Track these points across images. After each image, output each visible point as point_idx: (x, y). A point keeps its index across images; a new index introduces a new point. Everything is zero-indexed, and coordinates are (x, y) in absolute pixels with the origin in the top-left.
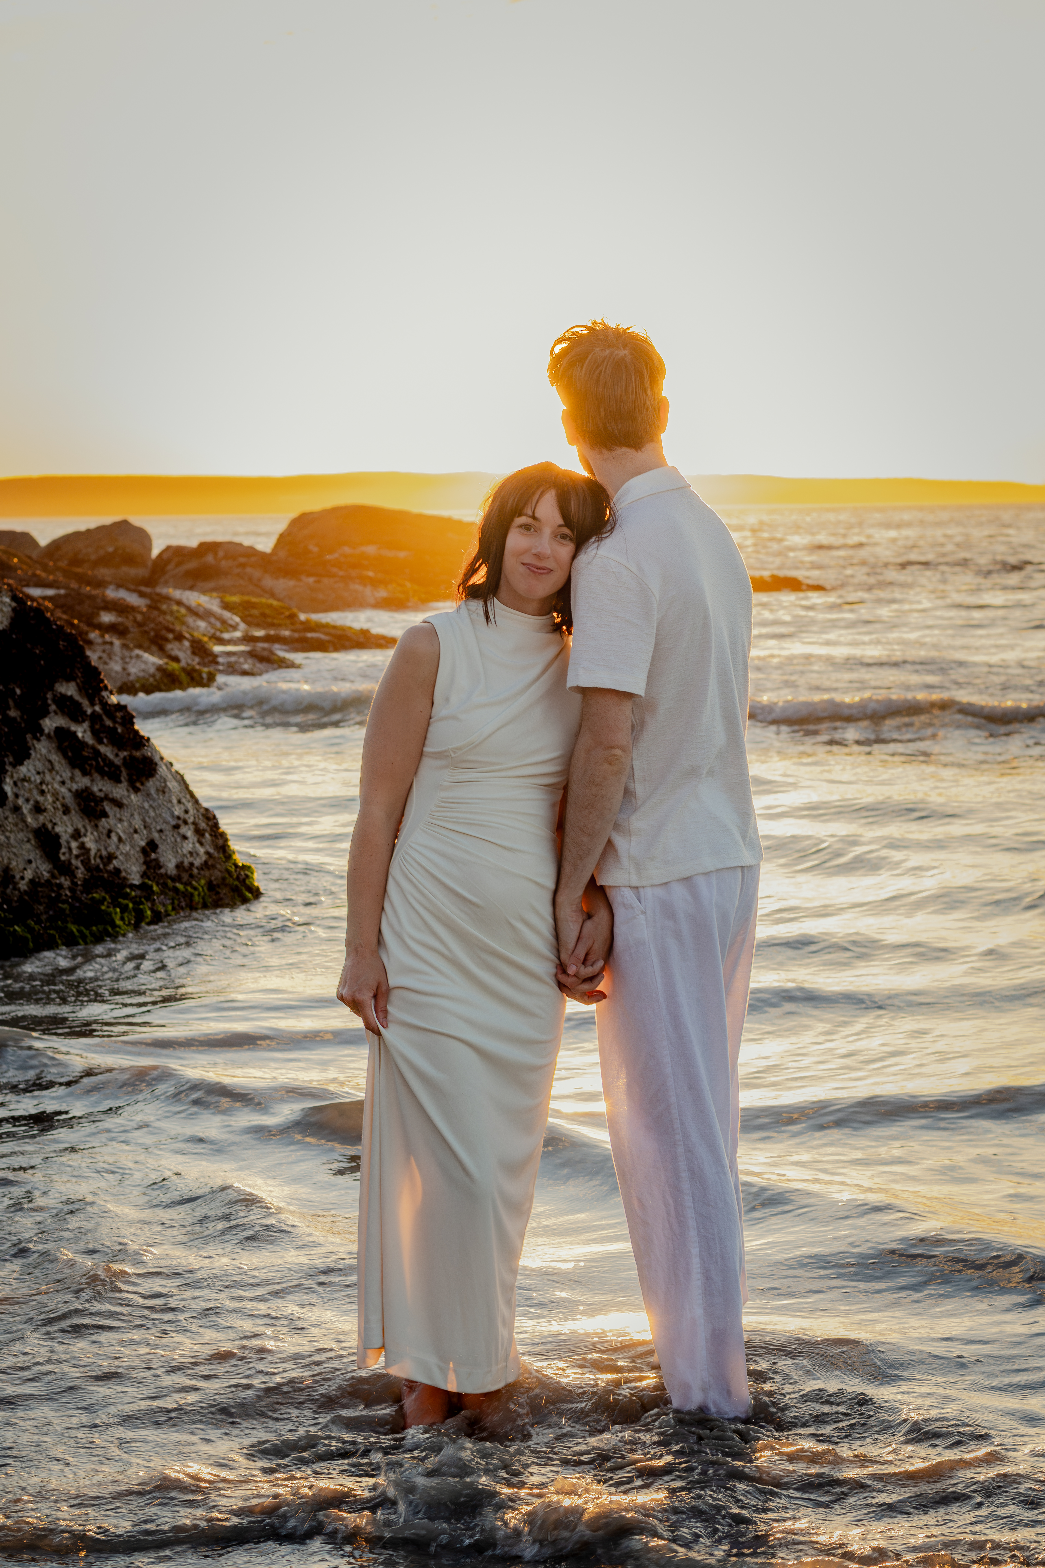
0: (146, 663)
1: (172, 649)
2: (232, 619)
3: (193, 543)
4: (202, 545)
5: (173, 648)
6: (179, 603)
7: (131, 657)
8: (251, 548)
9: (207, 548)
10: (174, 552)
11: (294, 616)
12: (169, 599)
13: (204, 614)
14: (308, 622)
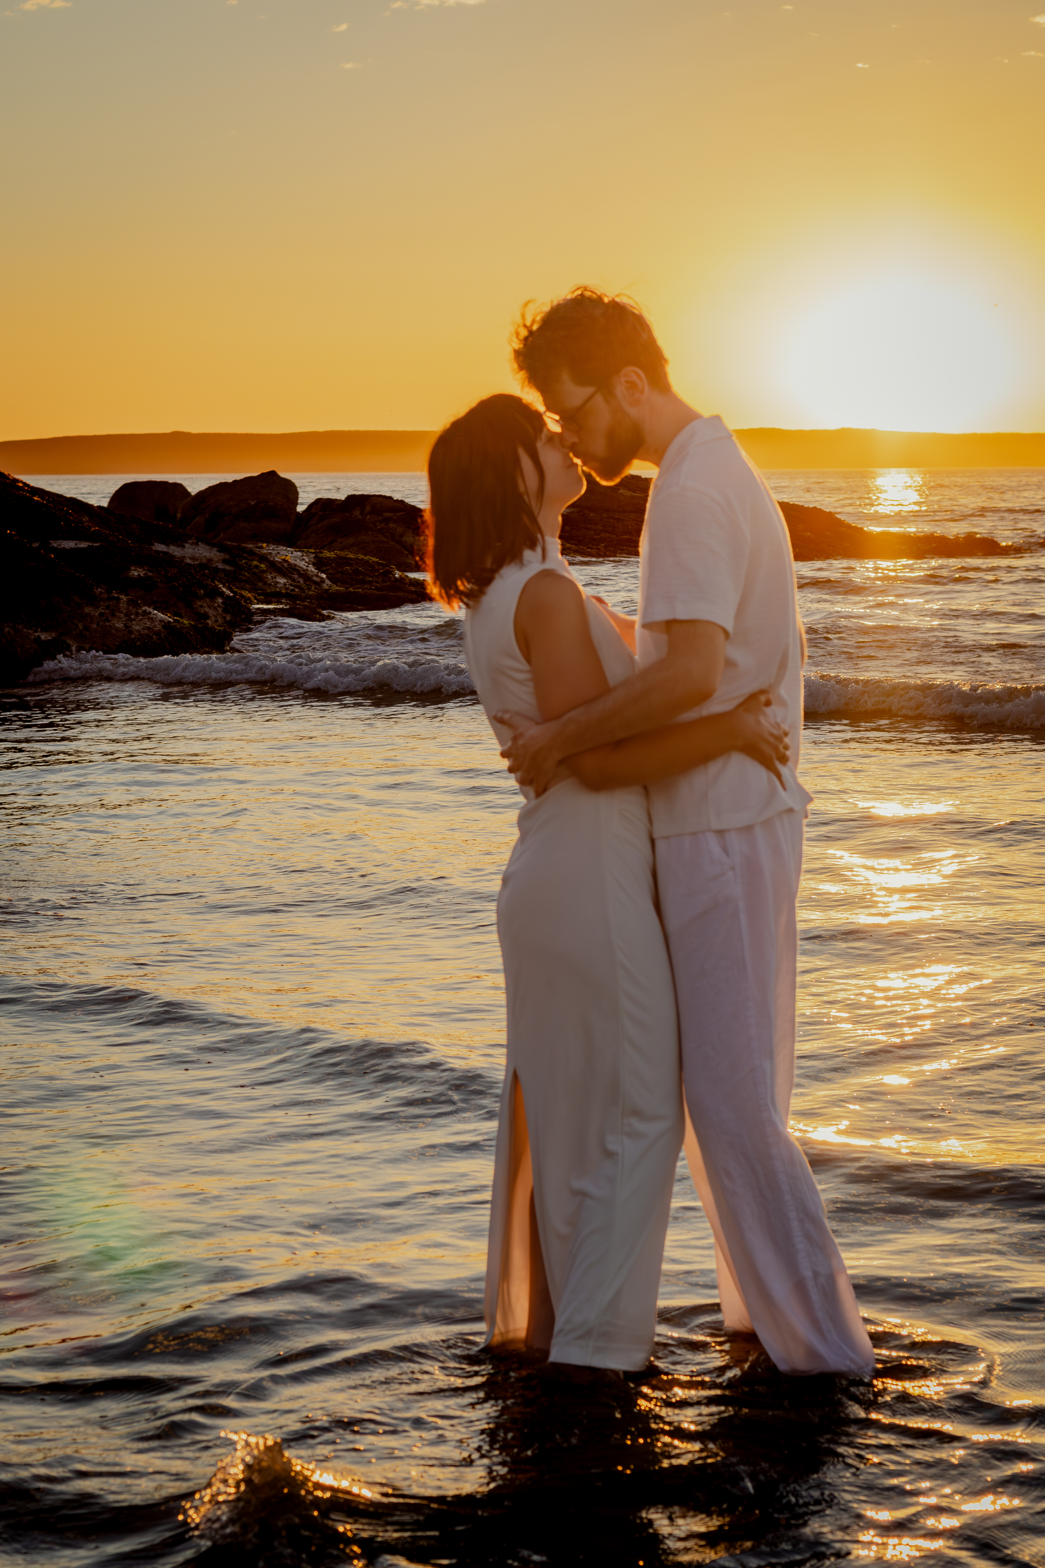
0: (152, 620)
1: (202, 606)
2: (317, 576)
3: (342, 496)
4: (351, 498)
5: (204, 606)
6: (263, 558)
7: (137, 614)
8: (402, 502)
9: (355, 501)
10: (322, 506)
11: (391, 572)
12: (251, 553)
13: (288, 570)
14: (402, 579)
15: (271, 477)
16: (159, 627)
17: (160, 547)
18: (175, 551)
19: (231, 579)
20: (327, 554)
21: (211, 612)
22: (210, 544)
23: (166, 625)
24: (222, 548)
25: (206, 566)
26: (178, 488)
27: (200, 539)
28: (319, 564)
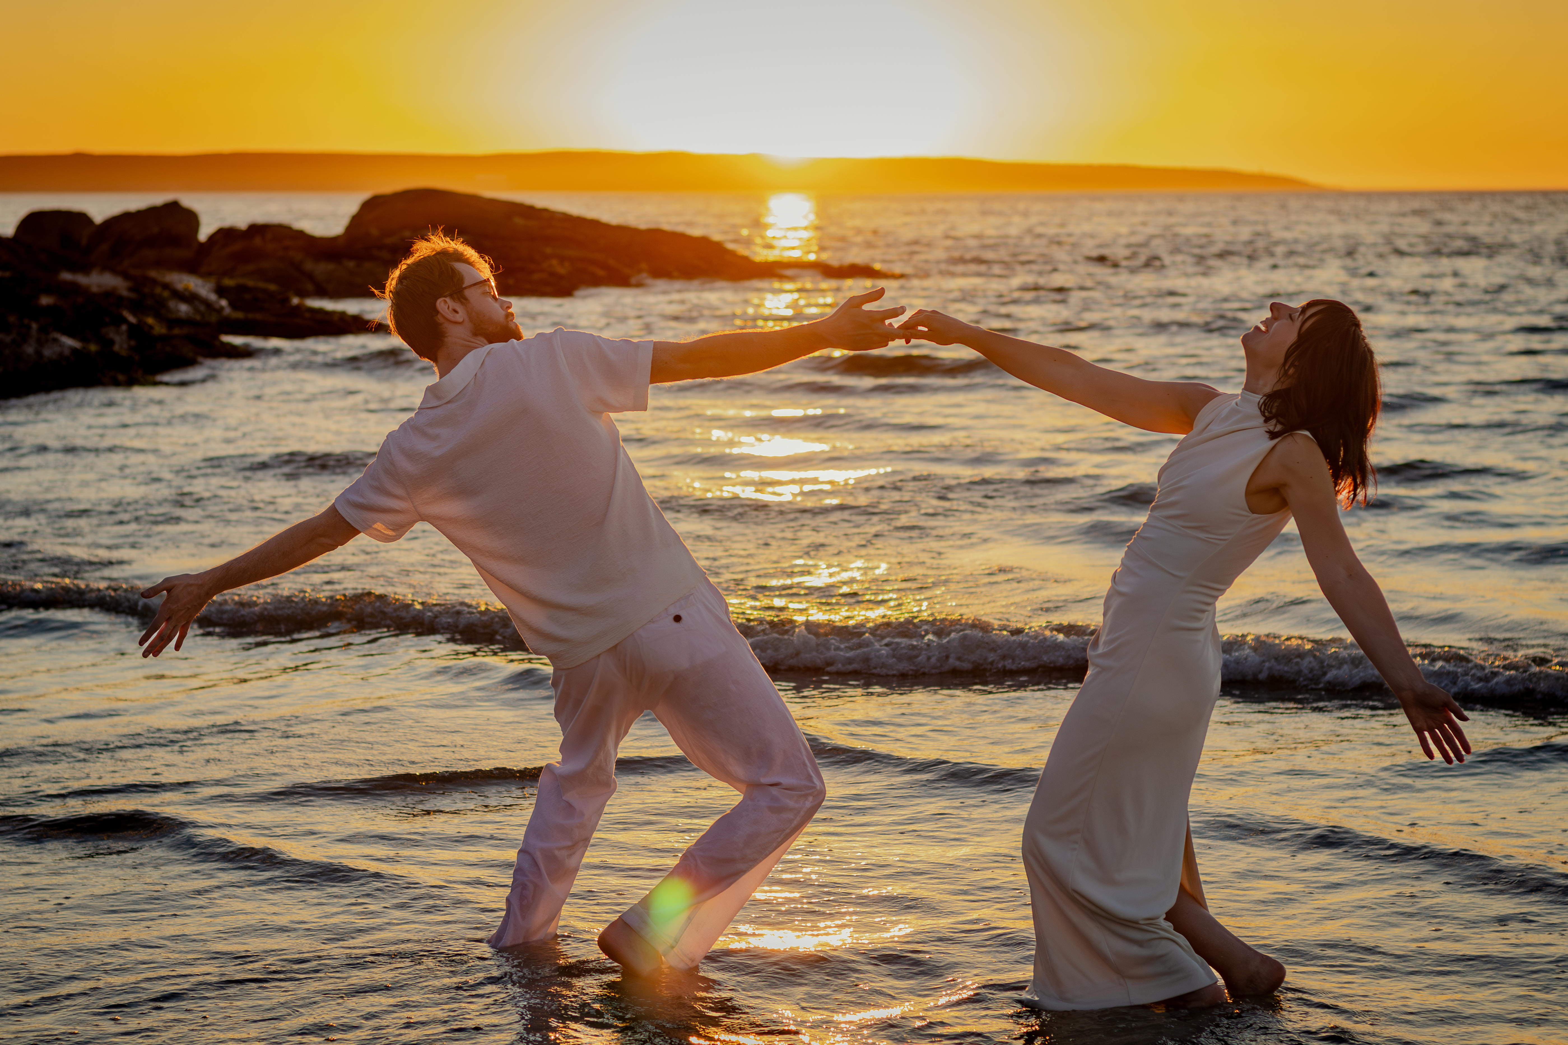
2: (218, 303)
3: (243, 225)
4: (252, 227)
6: (166, 286)
9: (256, 230)
10: (226, 235)
11: (287, 300)
12: (155, 282)
13: (190, 298)
14: (298, 307)
15: (174, 206)
16: (67, 352)
17: (66, 276)
18: (82, 279)
19: (136, 307)
20: (228, 282)
21: (117, 338)
22: (115, 272)
23: (74, 350)
24: (126, 276)
25: (110, 295)
26: (82, 218)
27: (107, 267)
28: (221, 291)
